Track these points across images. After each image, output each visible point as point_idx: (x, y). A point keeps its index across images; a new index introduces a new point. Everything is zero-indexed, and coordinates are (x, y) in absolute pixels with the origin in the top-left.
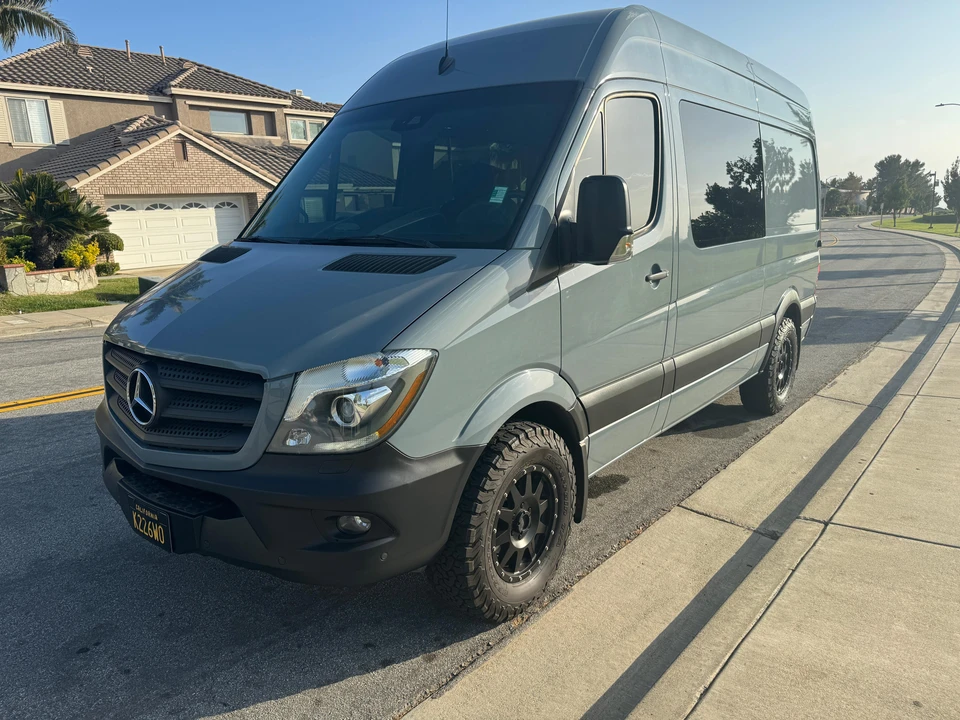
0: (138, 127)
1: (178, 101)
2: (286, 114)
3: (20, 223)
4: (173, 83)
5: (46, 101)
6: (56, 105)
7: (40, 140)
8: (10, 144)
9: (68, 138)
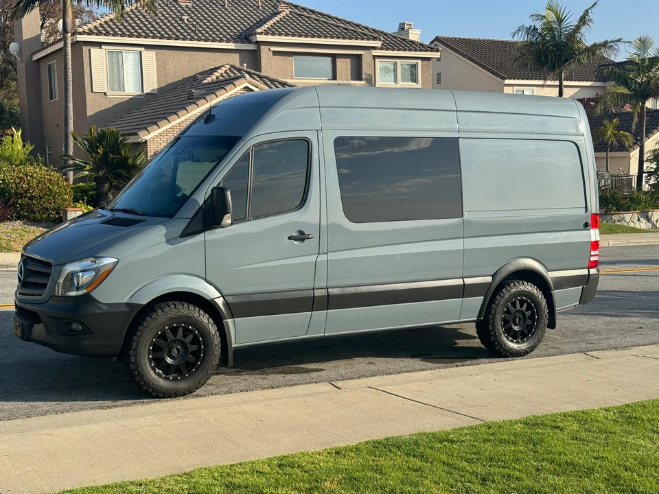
0: (217, 78)
1: (263, 48)
2: (375, 57)
3: (87, 173)
4: (259, 30)
5: (141, 52)
6: (150, 56)
7: (131, 89)
8: (105, 94)
9: (156, 87)
